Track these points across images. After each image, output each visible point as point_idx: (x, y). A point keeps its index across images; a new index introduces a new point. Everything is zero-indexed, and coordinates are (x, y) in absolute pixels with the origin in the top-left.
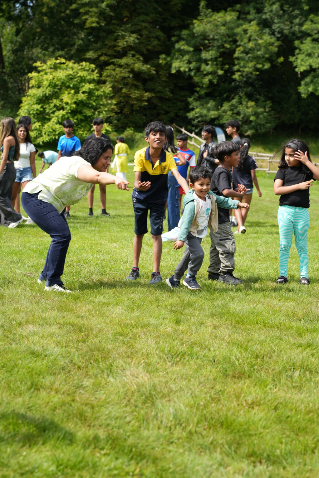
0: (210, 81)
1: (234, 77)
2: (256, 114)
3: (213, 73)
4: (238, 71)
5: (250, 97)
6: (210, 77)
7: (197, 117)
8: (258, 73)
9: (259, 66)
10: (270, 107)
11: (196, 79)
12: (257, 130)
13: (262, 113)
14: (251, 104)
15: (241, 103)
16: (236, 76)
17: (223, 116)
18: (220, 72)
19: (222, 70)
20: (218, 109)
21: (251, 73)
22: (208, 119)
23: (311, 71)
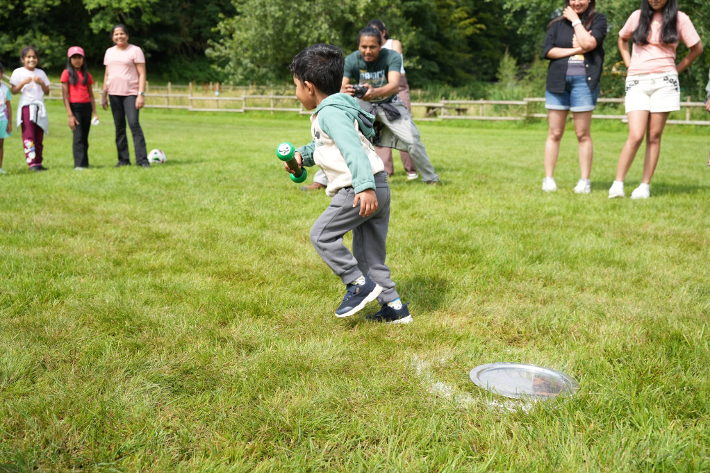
1: (25, 12)
2: (51, 48)
4: (29, 6)
5: (44, 32)
8: (49, 9)
9: (50, 3)
10: (65, 41)
12: (53, 63)
13: (57, 47)
14: (45, 38)
15: (35, 37)
16: (28, 11)
17: (18, 50)
18: (11, 7)
19: (12, 4)
20: (12, 43)
21: (42, 9)
23: (100, 9)
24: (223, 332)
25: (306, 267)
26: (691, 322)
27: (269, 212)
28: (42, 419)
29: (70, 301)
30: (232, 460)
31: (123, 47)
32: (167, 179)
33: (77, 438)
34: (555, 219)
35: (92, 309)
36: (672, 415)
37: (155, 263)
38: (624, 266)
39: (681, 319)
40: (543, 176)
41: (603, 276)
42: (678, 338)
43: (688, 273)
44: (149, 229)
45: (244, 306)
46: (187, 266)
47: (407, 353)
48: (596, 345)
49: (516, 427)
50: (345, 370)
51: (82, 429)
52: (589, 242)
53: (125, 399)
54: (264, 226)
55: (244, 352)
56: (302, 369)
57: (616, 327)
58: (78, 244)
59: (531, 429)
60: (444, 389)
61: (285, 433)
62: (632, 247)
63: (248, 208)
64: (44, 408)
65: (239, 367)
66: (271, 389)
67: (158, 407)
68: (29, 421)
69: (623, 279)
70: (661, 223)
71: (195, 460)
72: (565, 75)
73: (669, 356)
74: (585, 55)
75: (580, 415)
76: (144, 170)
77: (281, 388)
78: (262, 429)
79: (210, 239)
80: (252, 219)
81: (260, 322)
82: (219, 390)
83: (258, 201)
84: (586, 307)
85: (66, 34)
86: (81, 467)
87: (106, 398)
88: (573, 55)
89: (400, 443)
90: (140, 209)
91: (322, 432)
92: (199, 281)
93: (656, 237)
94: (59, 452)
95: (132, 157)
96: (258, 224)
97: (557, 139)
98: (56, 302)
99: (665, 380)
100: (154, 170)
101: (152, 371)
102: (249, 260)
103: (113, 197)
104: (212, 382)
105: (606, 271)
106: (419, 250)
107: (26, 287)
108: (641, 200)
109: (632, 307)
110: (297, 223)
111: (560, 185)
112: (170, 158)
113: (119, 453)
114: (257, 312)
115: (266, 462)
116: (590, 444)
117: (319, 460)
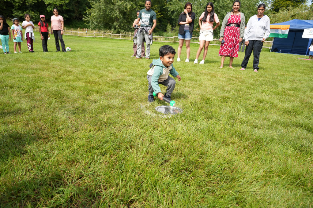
0: (18, 5)
1: (26, 4)
2: (35, 16)
3: (19, 2)
4: (27, 2)
5: (32, 10)
6: (18, 3)
7: (16, 16)
9: (34, 1)
11: (14, 4)
13: (37, 15)
14: (33, 12)
15: (30, 12)
16: (27, 4)
18: (21, 2)
19: (22, 1)
20: (22, 14)
21: (31, 3)
22: (20, 16)
23: (50, 4)
24: (88, 98)
25: (112, 80)
26: (212, 95)
27: (101, 65)
28: (34, 121)
29: (42, 89)
30: (90, 131)
31: (57, 16)
32: (71, 56)
33: (45, 126)
34: (179, 69)
35: (49, 91)
36: (206, 118)
37: (68, 79)
38: (196, 81)
39: (210, 95)
40: (177, 57)
41: (191, 84)
42: (208, 99)
43: (212, 83)
44: (66, 69)
45: (94, 91)
46: (77, 80)
47: (139, 103)
48: (188, 101)
49: (166, 121)
50: (122, 107)
51: (46, 124)
52: (188, 75)
53: (59, 116)
54: (100, 69)
55: (93, 103)
56: (110, 107)
57: (193, 96)
58: (45, 73)
59: (170, 122)
60: (148, 112)
61: (105, 124)
62: (199, 76)
63: (95, 64)
64: (35, 119)
65: (92, 107)
66: (101, 113)
67: (69, 118)
68: (30, 122)
69: (196, 84)
70: (206, 70)
71: (80, 132)
72: (184, 29)
73: (206, 104)
74: (189, 24)
75: (183, 118)
76: (64, 53)
77: (104, 112)
78: (98, 123)
79: (84, 72)
80: (96, 67)
81: (98, 95)
82: (86, 113)
83: (98, 62)
84: (186, 91)
85: (39, 12)
86: (46, 134)
87: (53, 115)
88: (186, 24)
89: (136, 126)
90: (63, 64)
91: (115, 124)
92: (81, 84)
93: (205, 74)
94: (40, 130)
95: (61, 49)
96: (98, 69)
97: (181, 47)
98: (38, 89)
99: (205, 110)
100: (68, 53)
101: (67, 108)
102: (96, 78)
103: (55, 60)
104: (84, 111)
105: (192, 82)
106: (143, 76)
107: (29, 85)
108: (202, 64)
109: (198, 91)
110: (109, 68)
111: (182, 60)
112: (72, 50)
113: (57, 130)
114: (98, 92)
115: (99, 132)
116: (185, 125)
117: (114, 131)
